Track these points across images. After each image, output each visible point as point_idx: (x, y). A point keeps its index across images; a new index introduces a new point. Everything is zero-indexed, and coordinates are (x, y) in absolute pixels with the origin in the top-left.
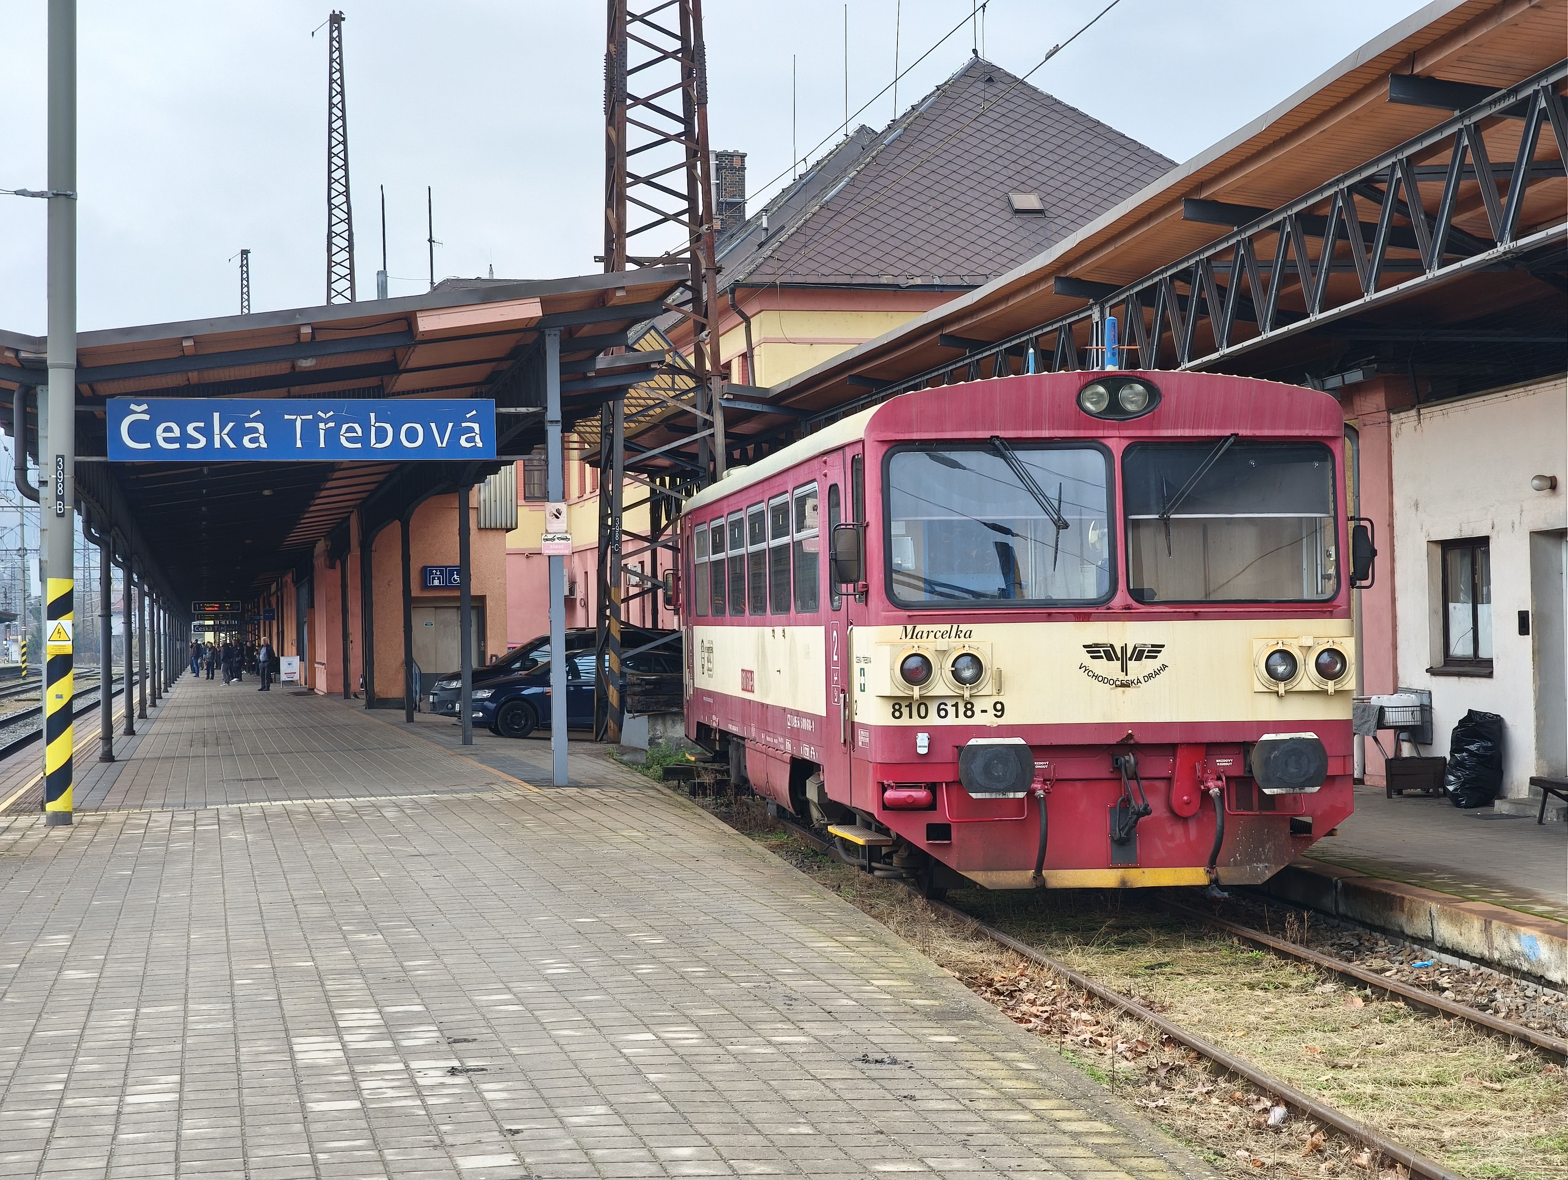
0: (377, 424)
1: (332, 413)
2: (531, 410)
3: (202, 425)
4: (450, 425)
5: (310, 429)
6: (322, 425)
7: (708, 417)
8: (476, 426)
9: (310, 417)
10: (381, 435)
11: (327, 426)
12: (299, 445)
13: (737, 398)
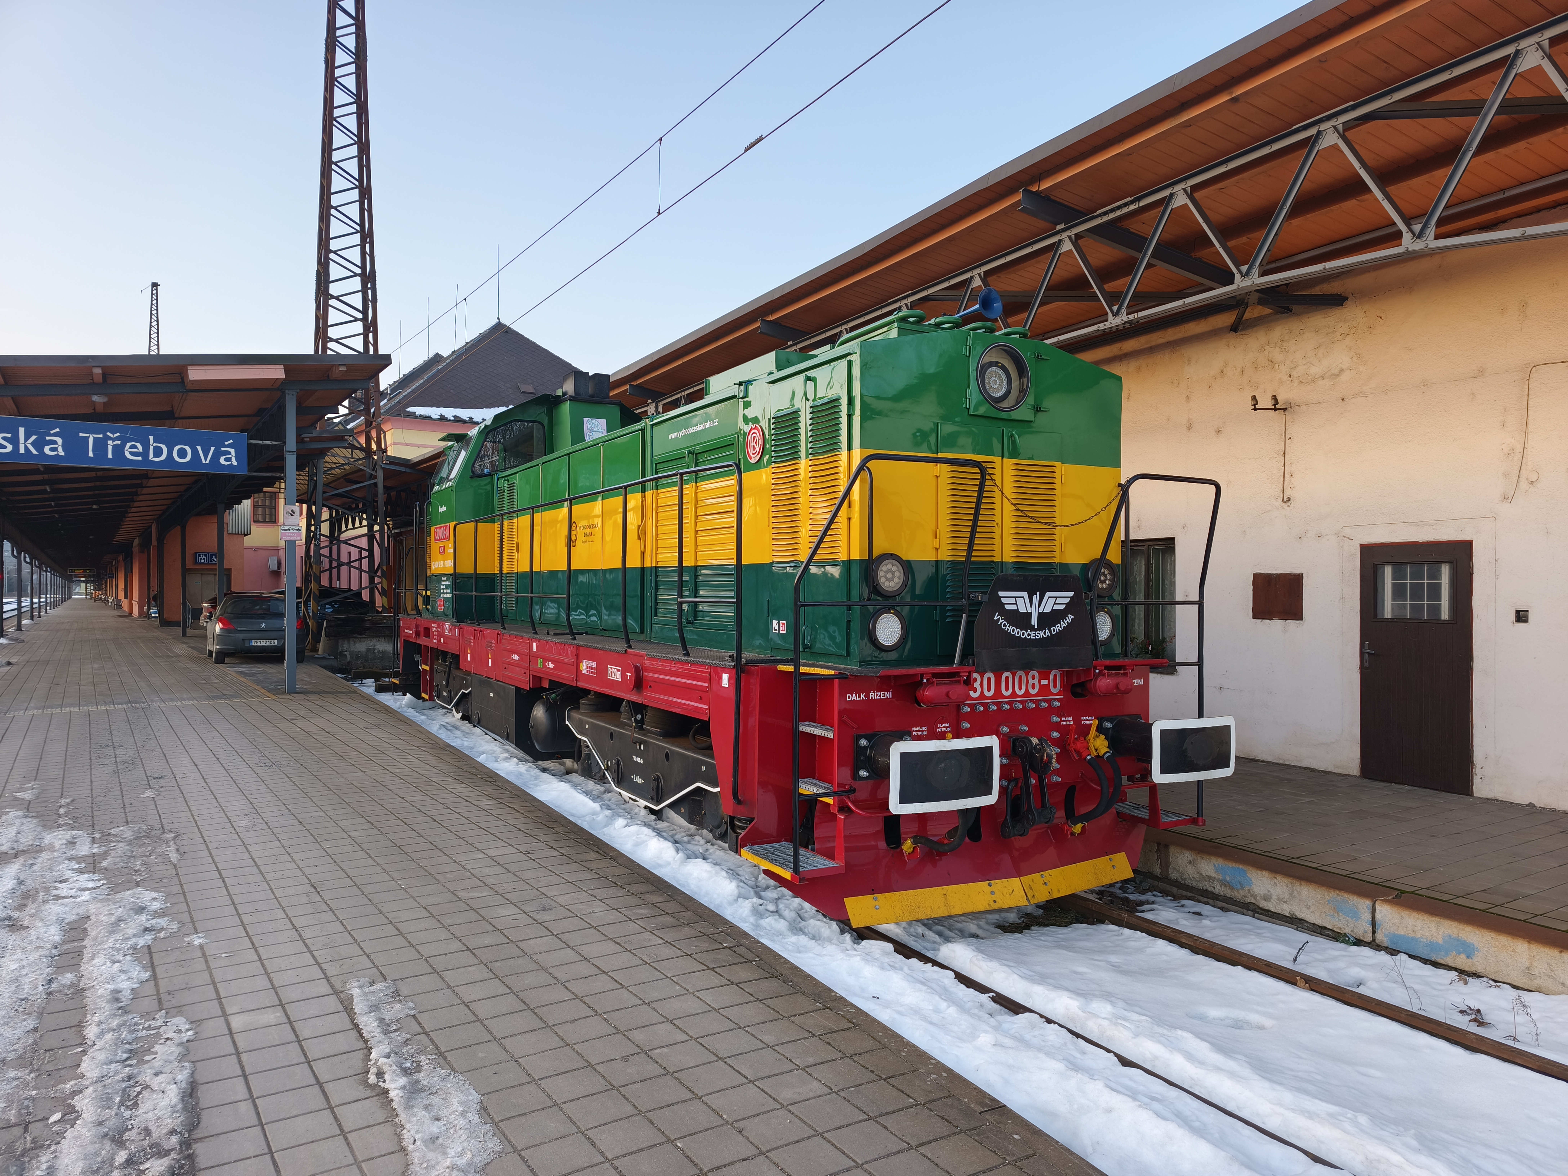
0: (155, 445)
1: (118, 434)
2: (274, 443)
3: (9, 435)
4: (213, 449)
5: (100, 445)
6: (110, 442)
7: (373, 473)
8: (232, 451)
9: (101, 436)
10: (158, 452)
11: (115, 443)
12: (91, 454)
13: (391, 463)
